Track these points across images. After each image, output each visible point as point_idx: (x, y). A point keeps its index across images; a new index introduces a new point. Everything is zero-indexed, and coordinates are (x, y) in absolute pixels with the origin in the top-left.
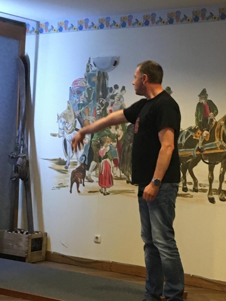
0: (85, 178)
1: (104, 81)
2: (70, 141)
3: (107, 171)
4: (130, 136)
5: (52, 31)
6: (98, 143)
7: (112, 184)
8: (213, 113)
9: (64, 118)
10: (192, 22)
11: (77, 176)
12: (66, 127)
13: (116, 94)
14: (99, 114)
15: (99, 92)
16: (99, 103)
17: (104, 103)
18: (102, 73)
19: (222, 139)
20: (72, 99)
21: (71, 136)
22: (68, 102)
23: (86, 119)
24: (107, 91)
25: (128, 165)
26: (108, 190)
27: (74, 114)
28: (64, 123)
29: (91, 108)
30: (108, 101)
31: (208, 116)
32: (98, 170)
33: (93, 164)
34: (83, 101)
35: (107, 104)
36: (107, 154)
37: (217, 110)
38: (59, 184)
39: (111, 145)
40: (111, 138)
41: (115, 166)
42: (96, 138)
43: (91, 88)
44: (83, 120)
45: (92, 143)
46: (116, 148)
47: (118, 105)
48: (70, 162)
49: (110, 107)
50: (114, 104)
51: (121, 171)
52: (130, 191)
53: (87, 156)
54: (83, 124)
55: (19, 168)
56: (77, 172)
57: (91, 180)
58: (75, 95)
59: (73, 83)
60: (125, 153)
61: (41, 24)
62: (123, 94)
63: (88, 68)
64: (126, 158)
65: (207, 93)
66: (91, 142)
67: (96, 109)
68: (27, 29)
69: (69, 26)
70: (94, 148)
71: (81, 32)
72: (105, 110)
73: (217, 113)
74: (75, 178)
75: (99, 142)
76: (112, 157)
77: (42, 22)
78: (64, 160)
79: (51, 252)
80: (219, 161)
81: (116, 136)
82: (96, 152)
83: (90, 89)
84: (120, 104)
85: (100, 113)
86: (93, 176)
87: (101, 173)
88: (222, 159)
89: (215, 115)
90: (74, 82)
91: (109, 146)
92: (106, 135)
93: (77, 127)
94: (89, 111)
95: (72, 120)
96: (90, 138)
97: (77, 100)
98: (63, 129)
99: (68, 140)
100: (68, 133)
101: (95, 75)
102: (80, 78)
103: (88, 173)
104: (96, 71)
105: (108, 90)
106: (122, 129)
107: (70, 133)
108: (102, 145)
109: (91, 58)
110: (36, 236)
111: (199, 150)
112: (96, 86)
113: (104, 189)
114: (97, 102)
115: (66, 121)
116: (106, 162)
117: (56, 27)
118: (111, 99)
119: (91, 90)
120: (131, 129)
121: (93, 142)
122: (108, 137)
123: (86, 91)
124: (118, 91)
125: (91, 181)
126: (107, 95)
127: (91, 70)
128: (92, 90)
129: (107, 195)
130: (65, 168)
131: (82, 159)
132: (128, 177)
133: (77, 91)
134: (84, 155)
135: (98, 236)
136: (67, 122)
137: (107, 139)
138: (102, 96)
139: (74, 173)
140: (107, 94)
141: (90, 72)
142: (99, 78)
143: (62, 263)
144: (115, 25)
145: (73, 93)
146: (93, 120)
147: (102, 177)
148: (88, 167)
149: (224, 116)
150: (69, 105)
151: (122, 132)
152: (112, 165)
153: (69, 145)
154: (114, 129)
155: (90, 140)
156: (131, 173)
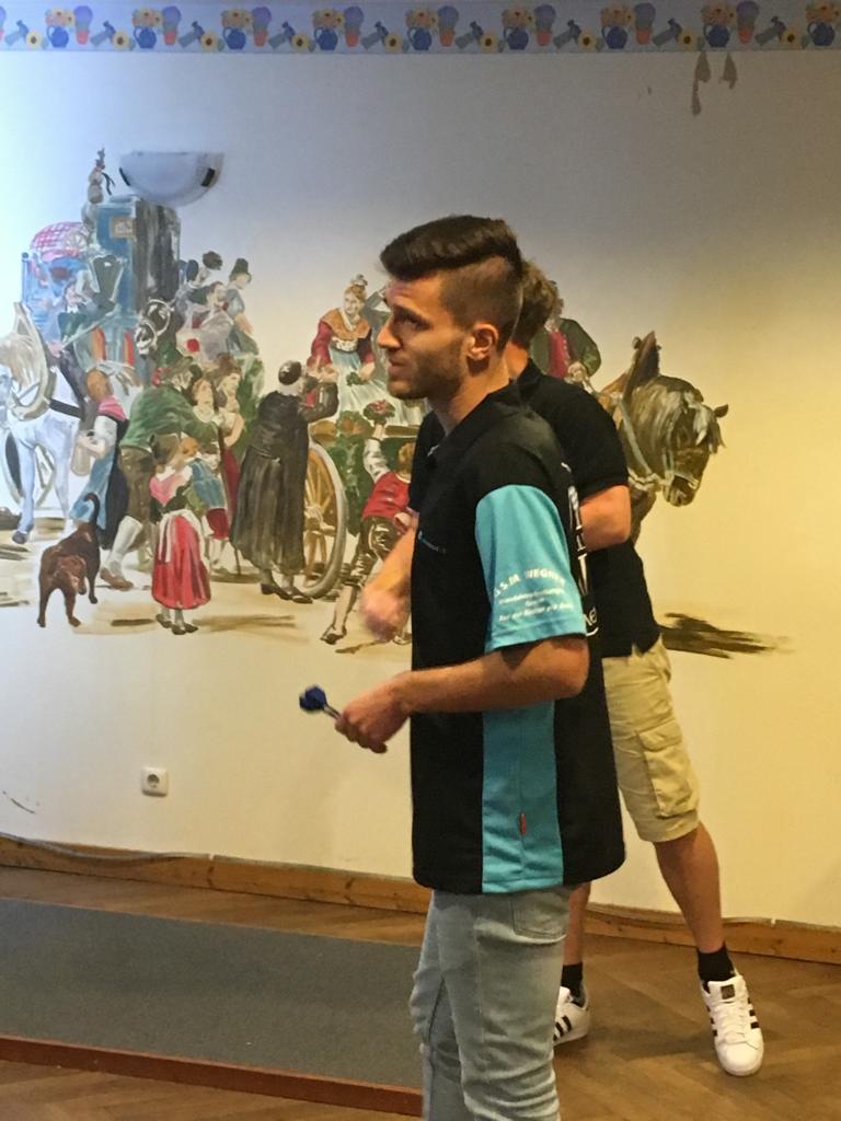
0: (99, 574)
1: (163, 239)
2: (29, 445)
3: (183, 552)
4: (273, 433)
6: (143, 455)
7: (203, 596)
8: (582, 362)
9: (1, 362)
11: (63, 567)
12: (14, 396)
13: (214, 285)
14: (145, 352)
15: (146, 275)
16: (145, 315)
17: (163, 317)
18: (153, 209)
20: (36, 297)
21: (35, 428)
22: (20, 308)
23: (94, 370)
25: (266, 531)
26: (189, 616)
27: (46, 348)
28: (5, 381)
29: (115, 329)
30: (180, 308)
31: (565, 374)
32: (149, 549)
33: (129, 526)
34: (81, 306)
35: (177, 321)
36: (183, 494)
37: (597, 354)
39: (196, 464)
40: (199, 440)
41: (215, 536)
42: (139, 436)
43: (108, 258)
44: (83, 373)
45: (123, 454)
46: (216, 471)
47: (220, 323)
48: (33, 519)
49: (190, 329)
50: (205, 322)
51: (239, 552)
52: (275, 618)
53: (102, 499)
54: (83, 391)
56: (61, 554)
57: (120, 581)
58: (43, 283)
59: (34, 241)
60: (251, 492)
62: (240, 288)
63: (96, 187)
64: (257, 507)
66: (117, 451)
67: (136, 336)
69: (10, 27)
70: (131, 472)
71: (59, 55)
72: (169, 340)
73: (597, 364)
74: (55, 575)
75: (149, 450)
76: (202, 503)
78: (7, 510)
81: (216, 431)
83: (107, 264)
84: (228, 322)
85: (151, 349)
86: (130, 567)
87: (160, 558)
89: (590, 369)
90: (37, 236)
91: (190, 464)
92: (176, 428)
93: (57, 397)
94: (105, 343)
95: (36, 372)
96: (115, 434)
97: (57, 301)
98: (2, 403)
99: (23, 440)
100: (22, 418)
101: (128, 213)
102: (65, 224)
103: (109, 557)
104: (129, 200)
105: (181, 271)
106: (238, 406)
107: (30, 416)
108: (164, 463)
109: (107, 153)
112: (130, 254)
113: (172, 612)
114: (138, 311)
115: (10, 375)
116: (179, 520)
118: (193, 301)
119: (110, 268)
120: (275, 410)
121: (123, 452)
122: (184, 435)
123: (89, 271)
124: (220, 276)
125: (122, 585)
126: (177, 288)
127: (106, 198)
128: (115, 267)
129: (188, 634)
130: (14, 539)
131: (85, 509)
132: (268, 572)
133: (51, 270)
134: (89, 496)
135: (158, 771)
136: (14, 378)
137: (181, 440)
138: (155, 291)
139: (51, 561)
141: (106, 202)
142: (140, 227)
143: (18, 867)
144: (199, 38)
145: (38, 274)
146: (123, 376)
147: (165, 570)
148: (108, 538)
149: (623, 376)
150: (20, 317)
151: (240, 417)
152: (202, 529)
153: (29, 459)
154: (207, 406)
155: (112, 443)
156: (279, 561)
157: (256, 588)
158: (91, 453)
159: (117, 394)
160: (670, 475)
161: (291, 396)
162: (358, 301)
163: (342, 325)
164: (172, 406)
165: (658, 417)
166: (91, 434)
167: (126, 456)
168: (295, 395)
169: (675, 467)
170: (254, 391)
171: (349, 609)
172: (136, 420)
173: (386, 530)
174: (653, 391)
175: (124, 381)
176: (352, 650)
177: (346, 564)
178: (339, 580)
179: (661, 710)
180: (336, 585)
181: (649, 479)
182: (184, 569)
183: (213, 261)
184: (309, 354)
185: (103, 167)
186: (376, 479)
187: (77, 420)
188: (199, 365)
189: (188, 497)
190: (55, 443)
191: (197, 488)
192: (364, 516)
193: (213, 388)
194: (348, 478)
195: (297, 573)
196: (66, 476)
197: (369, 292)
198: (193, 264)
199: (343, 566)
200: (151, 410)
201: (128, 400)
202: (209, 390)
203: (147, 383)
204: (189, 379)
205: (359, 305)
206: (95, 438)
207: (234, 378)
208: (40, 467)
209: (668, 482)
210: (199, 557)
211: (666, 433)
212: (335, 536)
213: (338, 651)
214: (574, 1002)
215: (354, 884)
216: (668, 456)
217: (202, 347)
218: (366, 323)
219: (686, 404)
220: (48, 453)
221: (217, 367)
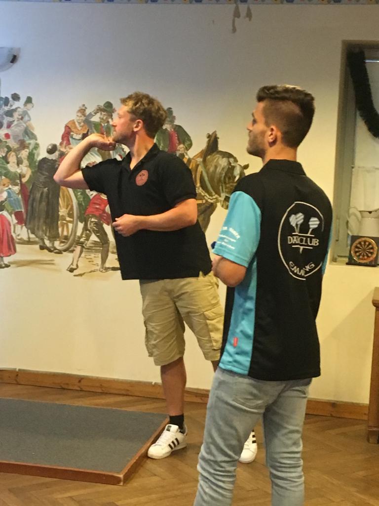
3: (3, 231)
4: (44, 177)
7: (13, 251)
8: (184, 144)
13: (16, 109)
19: (199, 185)
25: (42, 221)
30: (1, 119)
31: (176, 150)
36: (3, 204)
37: (191, 141)
39: (9, 190)
40: (10, 179)
41: (18, 223)
46: (18, 194)
47: (20, 126)
49: (6, 129)
50: (13, 125)
51: (29, 231)
52: (46, 261)
60: (34, 205)
62: (29, 110)
64: (37, 210)
65: (174, 114)
73: (190, 145)
76: (12, 209)
81: (18, 176)
84: (23, 126)
88: (199, 213)
89: (188, 148)
91: (6, 191)
106: (28, 164)
116: (2, 216)
118: (7, 116)
120: (45, 166)
122: (3, 177)
124: (19, 104)
129: (6, 269)
132: (43, 240)
137: (2, 180)
149: (203, 150)
151: (29, 169)
152: (12, 220)
154: (14, 164)
156: (48, 234)
157: (37, 247)
160: (223, 195)
161: (52, 160)
162: (83, 116)
163: (76, 127)
165: (218, 170)
168: (54, 159)
169: (226, 191)
170: (36, 157)
171: (79, 257)
173: (96, 220)
174: (216, 157)
176: (81, 275)
177: (78, 236)
178: (75, 243)
179: (214, 302)
180: (74, 245)
181: (214, 197)
182: (4, 238)
183: (16, 97)
184: (60, 141)
186: (91, 197)
188: (10, 145)
189: (6, 206)
191: (9, 201)
192: (86, 214)
193: (17, 156)
194: (78, 197)
195: (56, 240)
197: (87, 112)
198: (7, 99)
199: (77, 237)
202: (15, 157)
204: (5, 152)
205: (83, 118)
207: (26, 151)
209: (222, 198)
210: (11, 233)
211: (221, 177)
212: (73, 223)
213: (75, 276)
214: (180, 432)
215: (82, 381)
216: (222, 186)
217: (11, 137)
218: (86, 126)
219: (230, 163)
221: (18, 146)
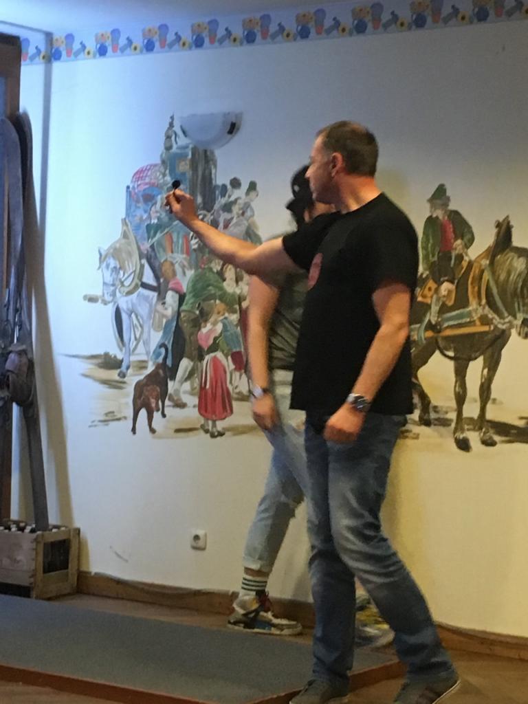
0: (167, 398)
1: (207, 172)
2: (128, 312)
3: (216, 382)
5: (82, 55)
6: (193, 317)
8: (462, 239)
9: (113, 257)
10: (410, 28)
11: (147, 393)
12: (120, 280)
13: (236, 200)
14: (195, 247)
15: (196, 195)
18: (201, 152)
19: (484, 301)
20: (134, 214)
21: (132, 300)
22: (124, 222)
23: (166, 260)
24: (215, 193)
26: (220, 425)
27: (139, 248)
28: (116, 270)
29: (178, 234)
30: (216, 217)
31: (451, 248)
32: (197, 379)
33: (185, 364)
34: (159, 218)
36: (217, 341)
37: (472, 233)
38: (107, 414)
39: (225, 320)
40: (227, 304)
41: (235, 369)
42: (192, 303)
46: (237, 326)
47: (240, 225)
48: (129, 362)
50: (231, 225)
53: (170, 347)
54: (159, 274)
55: (10, 379)
56: (146, 385)
57: (179, 402)
58: (138, 205)
59: (133, 177)
61: (57, 40)
62: (252, 201)
63: (169, 140)
65: (448, 193)
66: (179, 313)
67: (190, 237)
68: (24, 51)
69: (122, 41)
70: (186, 327)
71: (150, 56)
73: (472, 240)
74: (142, 399)
75: (197, 312)
76: (228, 348)
77: (59, 35)
78: (115, 357)
79: (90, 573)
80: (477, 354)
81: (237, 299)
82: (190, 338)
84: (244, 224)
85: (199, 245)
86: (185, 392)
87: (203, 385)
88: (485, 346)
89: (468, 245)
90: (135, 174)
91: (222, 321)
92: (213, 297)
93: (145, 280)
94: (172, 242)
95: (133, 263)
96: (177, 303)
97: (145, 216)
98: (113, 285)
99: (125, 309)
100: (124, 294)
101: (187, 156)
102: (151, 166)
103: (173, 386)
104: (186, 147)
105: (217, 192)
107: (129, 293)
108: (206, 321)
109: (175, 117)
110: (53, 536)
111: (430, 326)
112: (188, 184)
113: (210, 423)
115: (118, 266)
116: (215, 360)
117: (92, 46)
118: (224, 211)
121: (182, 315)
122: (218, 302)
124: (239, 193)
125: (180, 405)
126: (215, 203)
127: (175, 146)
129: (219, 438)
130: (119, 375)
131: (160, 354)
133: (143, 196)
134: (162, 345)
135: (200, 533)
136: (120, 268)
137: (216, 305)
138: (201, 206)
139: (139, 387)
140: (213, 201)
141: (174, 150)
142: (194, 165)
143: (117, 598)
144: (229, 38)
145: (135, 199)
146: (183, 264)
147: (206, 395)
148: (172, 372)
149: (489, 248)
150: (125, 228)
152: (228, 366)
153: (128, 321)
154: (231, 282)
155: (176, 309)
158: (164, 316)
159: (179, 276)
160: (520, 317)
164: (212, 282)
165: (511, 277)
166: (164, 303)
167: (184, 317)
169: (523, 311)
172: (190, 293)
174: (509, 258)
175: (183, 267)
181: (507, 320)
182: (217, 394)
185: (173, 127)
187: (156, 294)
189: (220, 343)
190: (143, 310)
191: (226, 337)
193: (236, 270)
196: (149, 332)
198: (224, 187)
200: (199, 286)
201: (185, 279)
202: (233, 271)
203: (196, 269)
204: (221, 264)
206: (166, 306)
208: (135, 327)
209: (519, 322)
210: (226, 385)
211: (517, 288)
216: (519, 304)
220: (139, 317)
